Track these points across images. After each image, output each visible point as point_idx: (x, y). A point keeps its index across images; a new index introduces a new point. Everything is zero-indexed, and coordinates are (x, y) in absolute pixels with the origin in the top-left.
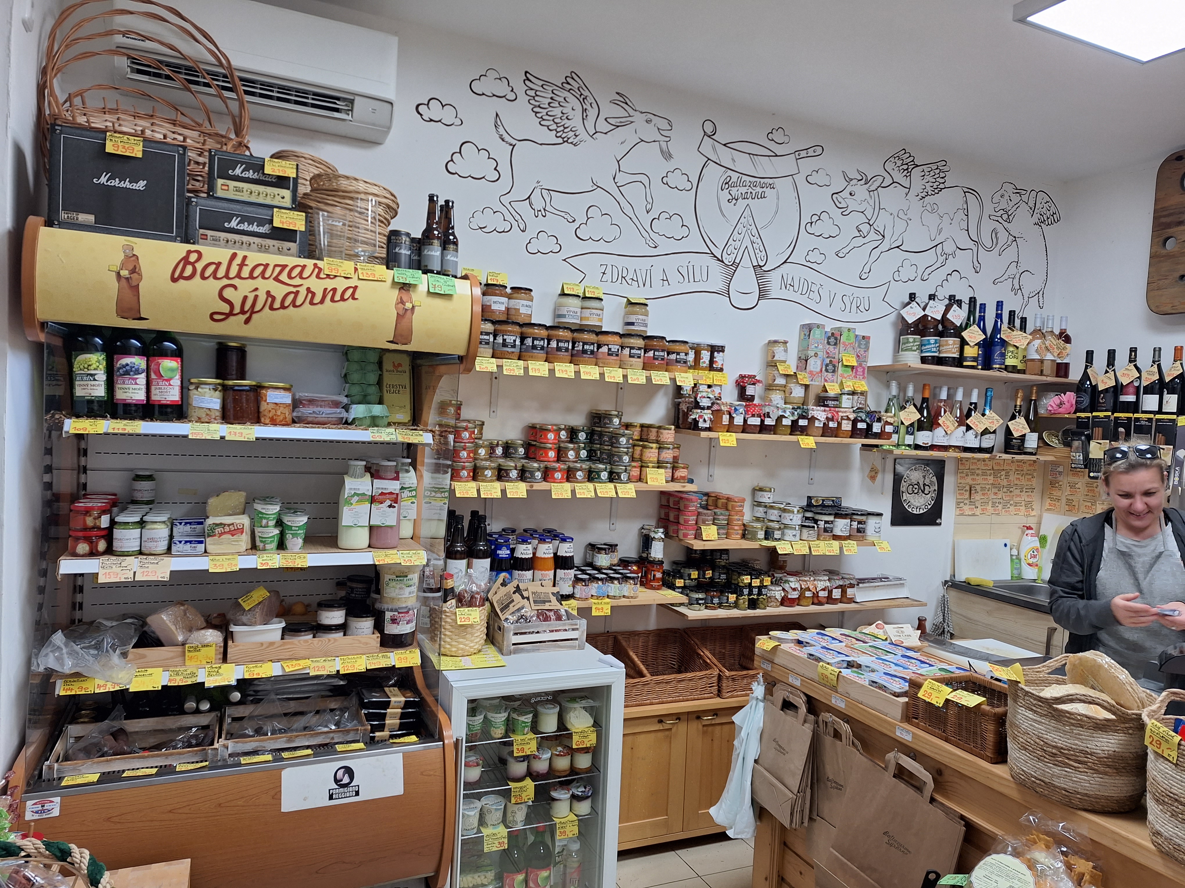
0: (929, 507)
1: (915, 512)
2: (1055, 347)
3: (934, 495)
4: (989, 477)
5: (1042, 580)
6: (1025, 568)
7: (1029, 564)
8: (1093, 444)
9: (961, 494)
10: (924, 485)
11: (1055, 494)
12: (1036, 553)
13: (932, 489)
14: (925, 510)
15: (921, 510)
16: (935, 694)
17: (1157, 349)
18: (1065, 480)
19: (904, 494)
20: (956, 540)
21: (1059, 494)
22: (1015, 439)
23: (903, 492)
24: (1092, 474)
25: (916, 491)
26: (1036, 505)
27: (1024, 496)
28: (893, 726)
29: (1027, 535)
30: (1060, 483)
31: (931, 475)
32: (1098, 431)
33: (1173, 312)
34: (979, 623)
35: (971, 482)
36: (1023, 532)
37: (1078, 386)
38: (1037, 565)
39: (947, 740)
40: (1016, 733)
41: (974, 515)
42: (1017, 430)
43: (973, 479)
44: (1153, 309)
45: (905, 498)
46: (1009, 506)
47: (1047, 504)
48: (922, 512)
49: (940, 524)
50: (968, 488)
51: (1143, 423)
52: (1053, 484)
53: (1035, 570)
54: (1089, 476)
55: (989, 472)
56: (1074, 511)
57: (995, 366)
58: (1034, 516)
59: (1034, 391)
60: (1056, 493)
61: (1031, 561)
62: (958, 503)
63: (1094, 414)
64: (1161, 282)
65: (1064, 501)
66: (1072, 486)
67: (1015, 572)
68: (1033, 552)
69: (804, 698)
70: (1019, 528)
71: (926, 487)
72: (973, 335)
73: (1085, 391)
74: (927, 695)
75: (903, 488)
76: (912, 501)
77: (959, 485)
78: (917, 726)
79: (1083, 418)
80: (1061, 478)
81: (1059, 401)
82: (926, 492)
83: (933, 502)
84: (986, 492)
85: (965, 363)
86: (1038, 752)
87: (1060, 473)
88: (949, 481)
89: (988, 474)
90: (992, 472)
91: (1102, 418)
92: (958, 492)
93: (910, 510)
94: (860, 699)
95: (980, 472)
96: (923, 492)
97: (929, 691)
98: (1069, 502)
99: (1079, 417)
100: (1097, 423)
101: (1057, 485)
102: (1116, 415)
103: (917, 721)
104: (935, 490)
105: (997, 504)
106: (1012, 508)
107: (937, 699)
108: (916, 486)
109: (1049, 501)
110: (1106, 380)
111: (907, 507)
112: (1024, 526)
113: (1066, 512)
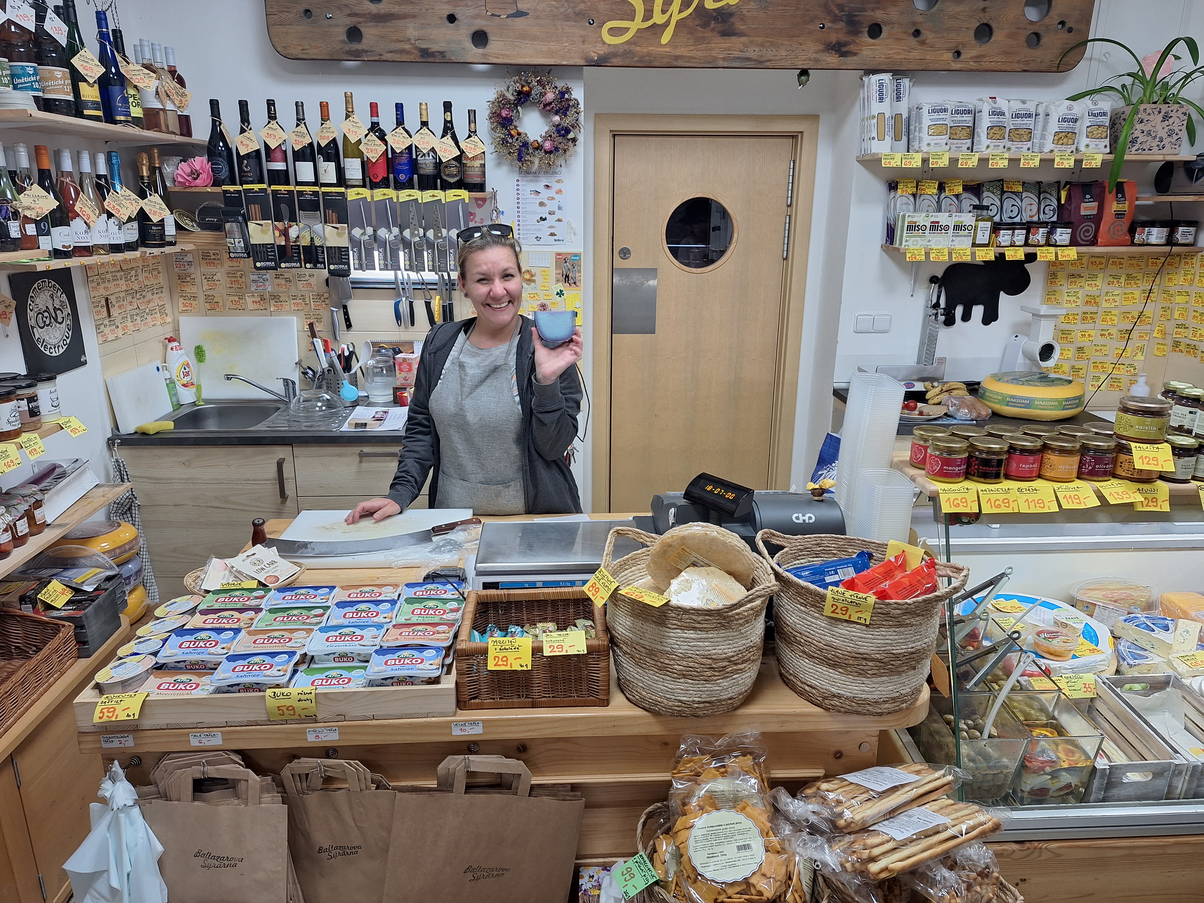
0: (68, 341)
1: (54, 354)
2: (174, 92)
3: (69, 322)
4: (120, 282)
5: (203, 400)
6: (180, 390)
7: (184, 385)
8: (251, 226)
9: (98, 313)
10: (55, 309)
11: (188, 290)
12: (187, 370)
13: (65, 313)
14: (65, 347)
15: (60, 348)
16: (511, 656)
17: (300, 104)
18: (197, 272)
19: (35, 329)
20: (108, 380)
21: (194, 290)
22: (155, 225)
23: (33, 328)
24: (258, 264)
25: (47, 323)
26: (168, 309)
27: (156, 301)
28: (448, 726)
29: (172, 349)
30: (192, 277)
31: (59, 293)
32: (255, 209)
33: (305, 57)
34: (174, 481)
35: (105, 294)
36: (166, 347)
37: (208, 147)
38: (192, 384)
39: (534, 706)
40: (667, 661)
41: (117, 338)
42: (155, 212)
43: (106, 288)
44: (279, 49)
45: (37, 336)
46: (145, 316)
47: (180, 304)
48: (62, 351)
49: (85, 363)
50: (103, 302)
51: (308, 197)
52: (183, 278)
53: (193, 390)
54: (256, 267)
55: (119, 274)
56: (218, 309)
57: (118, 118)
58: (169, 323)
59: (156, 155)
60: (190, 289)
61: (185, 380)
62: (97, 327)
63: (246, 186)
64: (284, 15)
65: (202, 298)
66: (210, 278)
67: (174, 399)
68: (185, 369)
69: (237, 758)
70: (160, 342)
71: (58, 312)
72: (89, 66)
73: (220, 155)
74: (500, 663)
75: (32, 322)
76: (47, 338)
77: (93, 300)
78: (481, 707)
79: (231, 193)
80: (192, 270)
81: (189, 170)
82: (60, 320)
83: (70, 333)
84: (122, 303)
85: (86, 112)
86: (705, 674)
87: (190, 263)
88: (80, 294)
89: (119, 277)
90: (122, 273)
91: (256, 192)
92: (95, 310)
93: (47, 353)
94: (369, 714)
95: (109, 276)
96: (56, 320)
97: (501, 655)
98: (209, 299)
99: (225, 192)
100: (252, 198)
101: (188, 279)
102: (274, 187)
103: (477, 701)
104: (69, 314)
105: (135, 317)
106: (149, 317)
107: (519, 662)
108: (46, 314)
109: (181, 301)
110: (246, 142)
111: (42, 349)
112: (166, 339)
113: (208, 312)
